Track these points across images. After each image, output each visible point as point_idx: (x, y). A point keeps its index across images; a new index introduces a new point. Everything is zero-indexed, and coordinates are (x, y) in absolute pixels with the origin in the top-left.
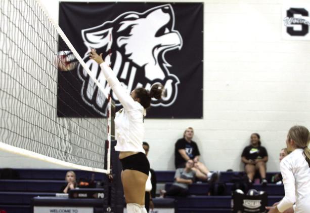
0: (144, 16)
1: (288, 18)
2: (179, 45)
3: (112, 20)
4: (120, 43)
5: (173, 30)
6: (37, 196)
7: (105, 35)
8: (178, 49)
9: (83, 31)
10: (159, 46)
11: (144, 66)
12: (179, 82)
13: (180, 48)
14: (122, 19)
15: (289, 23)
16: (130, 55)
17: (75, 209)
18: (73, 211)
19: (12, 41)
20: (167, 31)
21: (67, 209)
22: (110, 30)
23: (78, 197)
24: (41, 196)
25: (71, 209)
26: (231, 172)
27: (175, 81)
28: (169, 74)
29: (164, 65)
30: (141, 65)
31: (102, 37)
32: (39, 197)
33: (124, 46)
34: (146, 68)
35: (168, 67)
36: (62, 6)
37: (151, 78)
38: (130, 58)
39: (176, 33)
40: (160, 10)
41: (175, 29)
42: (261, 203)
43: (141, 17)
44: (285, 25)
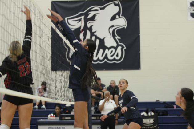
0: (103, 8)
1: (191, 7)
2: (125, 25)
3: (83, 11)
4: (89, 25)
5: (121, 16)
6: (40, 119)
7: (80, 20)
8: (124, 28)
9: (66, 18)
10: (113, 26)
11: (104, 39)
12: (125, 48)
13: (125, 27)
14: (90, 10)
15: (192, 10)
16: (95, 32)
17: (63, 126)
18: (62, 127)
19: (17, 28)
20: (117, 17)
21: (58, 126)
22: (83, 17)
23: (65, 120)
24: (43, 119)
25: (61, 126)
26: (158, 102)
27: (123, 47)
28: (119, 43)
29: (116, 38)
30: (102, 38)
31: (78, 21)
32: (41, 120)
33: (91, 27)
34: (105, 40)
35: (118, 39)
36: (53, 3)
37: (109, 46)
38: (95, 34)
39: (123, 18)
40: (113, 4)
41: (122, 16)
42: (154, 120)
43: (101, 9)
44: (189, 12)
